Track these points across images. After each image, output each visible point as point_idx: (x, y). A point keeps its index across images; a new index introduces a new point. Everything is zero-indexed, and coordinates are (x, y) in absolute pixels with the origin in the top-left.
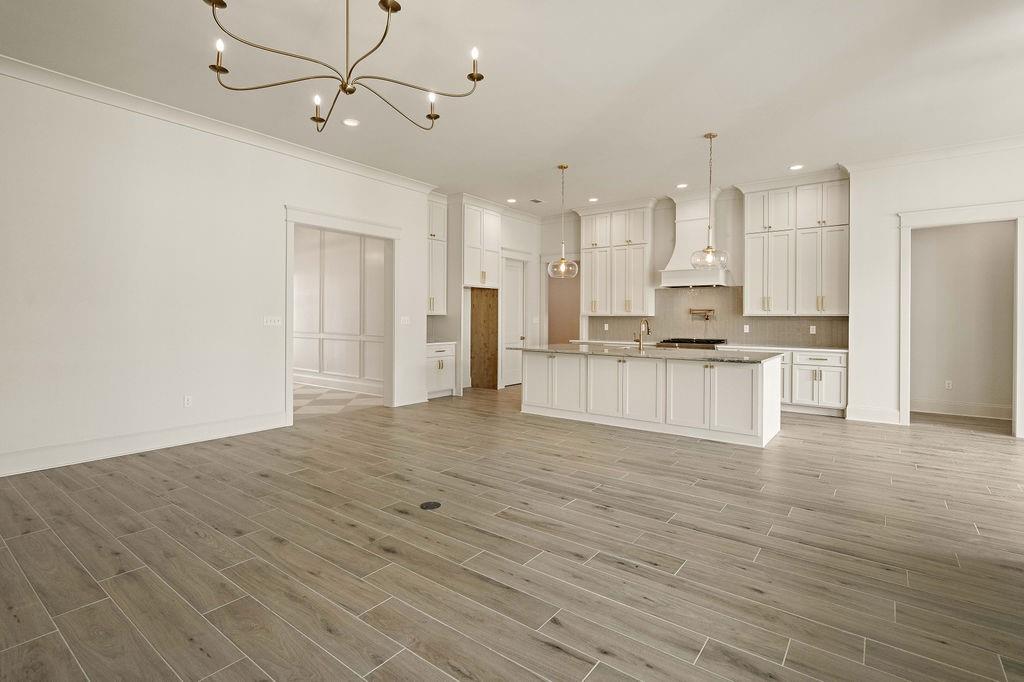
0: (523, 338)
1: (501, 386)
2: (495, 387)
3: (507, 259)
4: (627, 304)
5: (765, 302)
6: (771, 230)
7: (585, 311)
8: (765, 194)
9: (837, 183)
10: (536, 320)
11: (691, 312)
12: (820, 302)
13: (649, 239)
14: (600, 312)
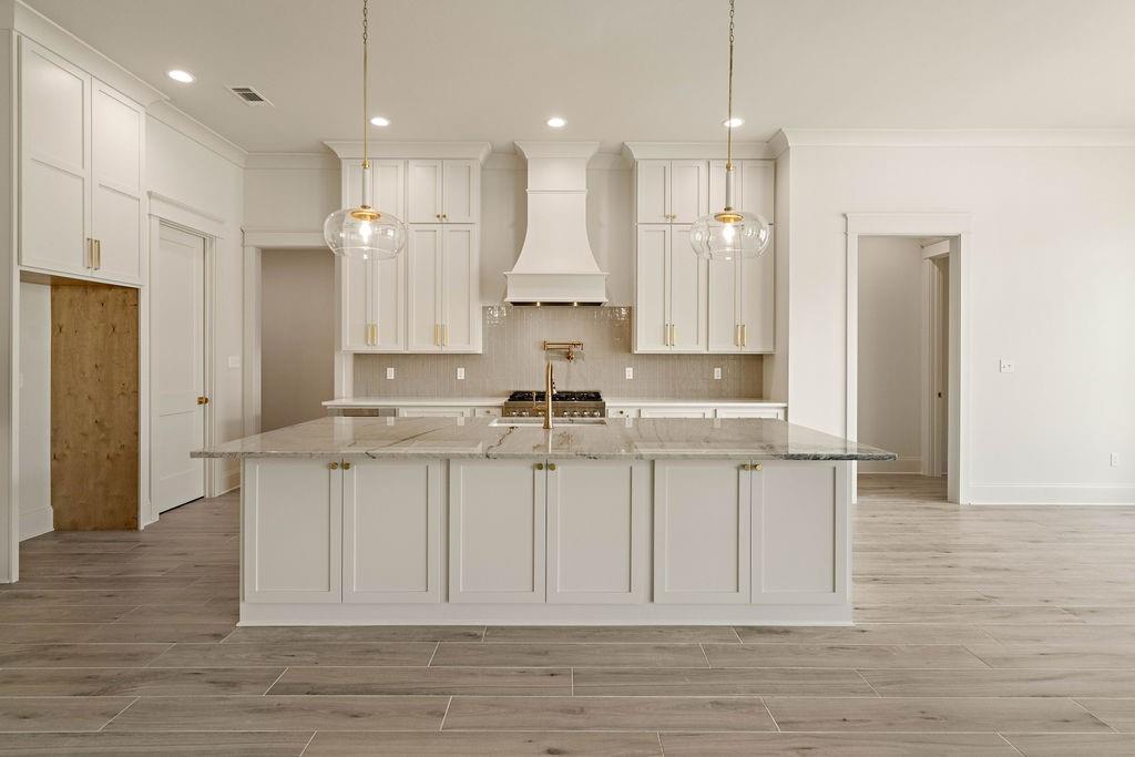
0: (203, 401)
1: (147, 517)
2: (131, 524)
3: (163, 222)
4: (439, 333)
5: (667, 332)
6: (675, 221)
7: (351, 341)
8: (667, 164)
9: (760, 163)
10: (234, 361)
11: (545, 346)
12: (739, 332)
13: (476, 217)
14: (384, 346)
